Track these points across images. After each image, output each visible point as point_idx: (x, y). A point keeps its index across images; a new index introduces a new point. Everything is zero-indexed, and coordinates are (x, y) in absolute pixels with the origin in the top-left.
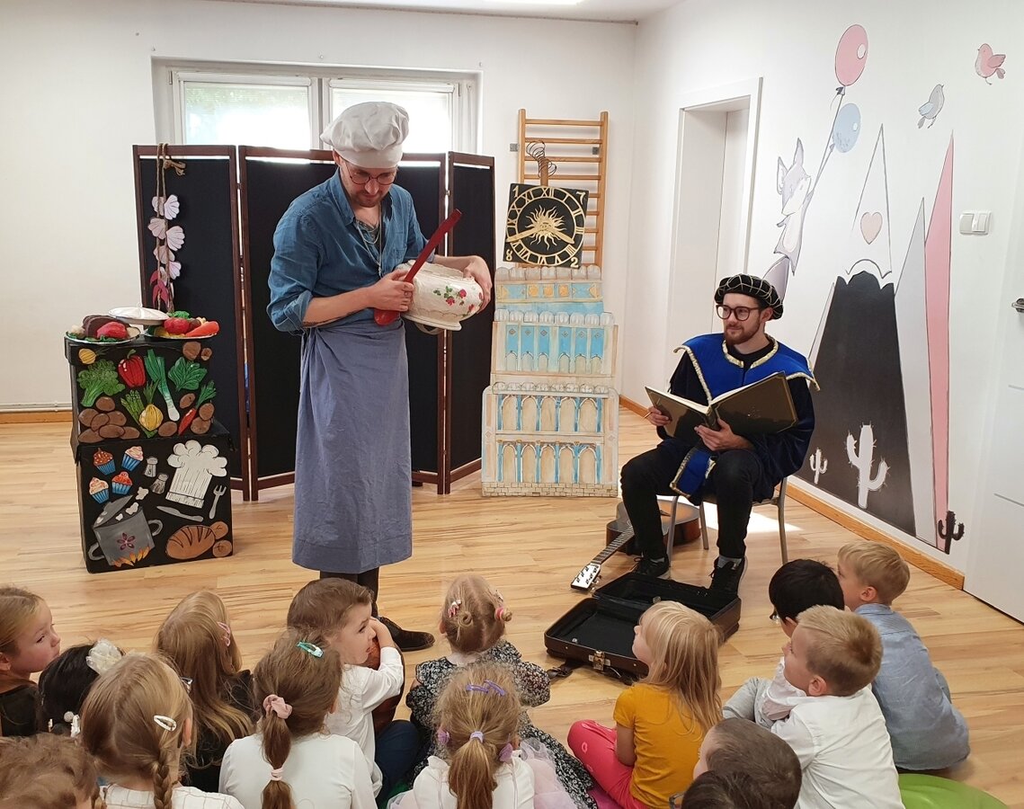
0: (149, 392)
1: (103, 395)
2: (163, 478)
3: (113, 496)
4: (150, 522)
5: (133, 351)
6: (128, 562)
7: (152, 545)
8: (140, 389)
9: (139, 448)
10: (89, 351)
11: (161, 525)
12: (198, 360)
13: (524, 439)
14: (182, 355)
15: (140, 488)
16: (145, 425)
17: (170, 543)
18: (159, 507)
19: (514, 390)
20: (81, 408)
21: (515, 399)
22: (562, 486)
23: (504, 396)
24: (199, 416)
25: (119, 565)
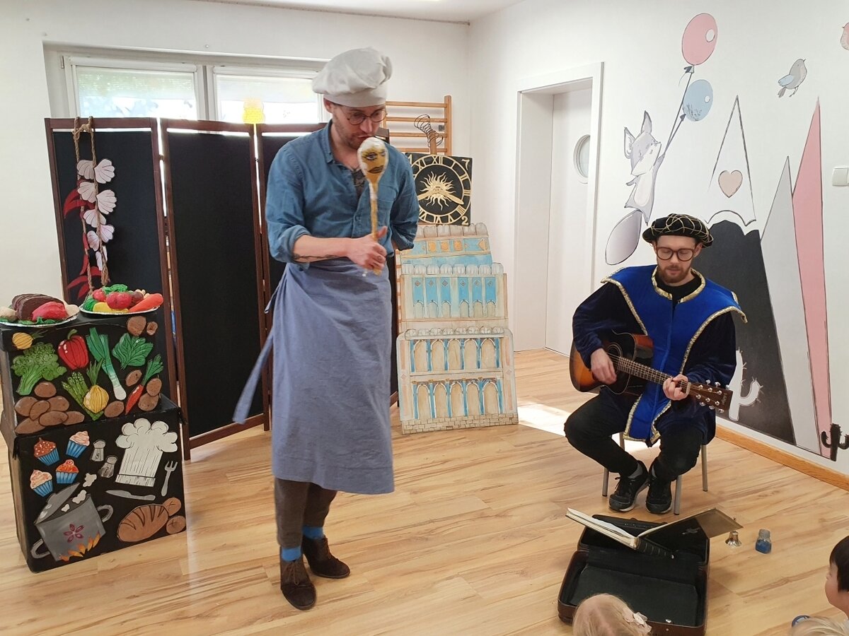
0: (93, 373)
1: (42, 380)
2: (112, 460)
3: (57, 487)
4: (100, 508)
5: (74, 331)
6: (77, 554)
7: (103, 532)
8: (83, 371)
9: (85, 433)
10: (24, 335)
11: (111, 510)
12: (144, 335)
13: (435, 378)
14: (127, 331)
15: (88, 475)
16: (90, 408)
17: (122, 527)
18: (108, 492)
19: (424, 335)
20: (18, 397)
21: (425, 344)
22: (470, 418)
23: (415, 341)
24: (147, 392)
25: (67, 559)
